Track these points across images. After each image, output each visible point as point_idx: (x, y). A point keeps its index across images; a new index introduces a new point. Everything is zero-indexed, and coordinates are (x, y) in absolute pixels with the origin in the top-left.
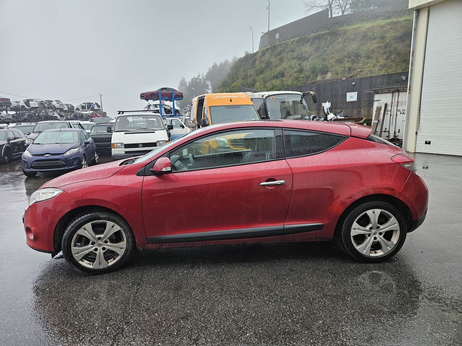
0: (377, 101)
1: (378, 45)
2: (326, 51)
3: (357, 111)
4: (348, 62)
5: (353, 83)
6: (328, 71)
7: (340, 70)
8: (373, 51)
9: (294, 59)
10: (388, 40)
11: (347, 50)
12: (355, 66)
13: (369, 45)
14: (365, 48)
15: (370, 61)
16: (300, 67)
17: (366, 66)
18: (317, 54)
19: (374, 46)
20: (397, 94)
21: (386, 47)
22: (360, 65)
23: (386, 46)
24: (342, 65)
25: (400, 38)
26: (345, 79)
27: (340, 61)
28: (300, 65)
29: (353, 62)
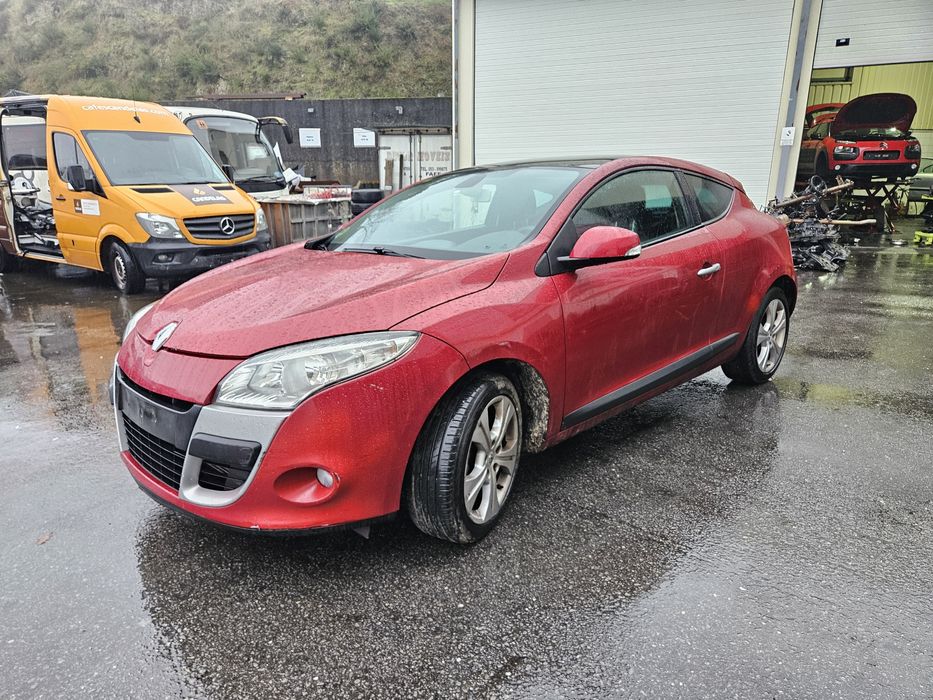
0: (385, 148)
1: (313, 38)
2: (205, 30)
3: (324, 167)
4: (260, 62)
5: (311, 110)
6: (219, 77)
7: (247, 78)
8: (307, 49)
9: (125, 34)
10: (331, 33)
11: (252, 36)
12: (275, 74)
13: (296, 33)
14: (288, 38)
15: (303, 68)
16: (146, 57)
17: (297, 78)
18: (183, 34)
19: (307, 38)
20: (417, 137)
21: (329, 46)
22: (287, 74)
23: (330, 43)
24: (249, 68)
25: (353, 32)
26: (291, 99)
27: (243, 59)
28: (146, 52)
29: (270, 64)
